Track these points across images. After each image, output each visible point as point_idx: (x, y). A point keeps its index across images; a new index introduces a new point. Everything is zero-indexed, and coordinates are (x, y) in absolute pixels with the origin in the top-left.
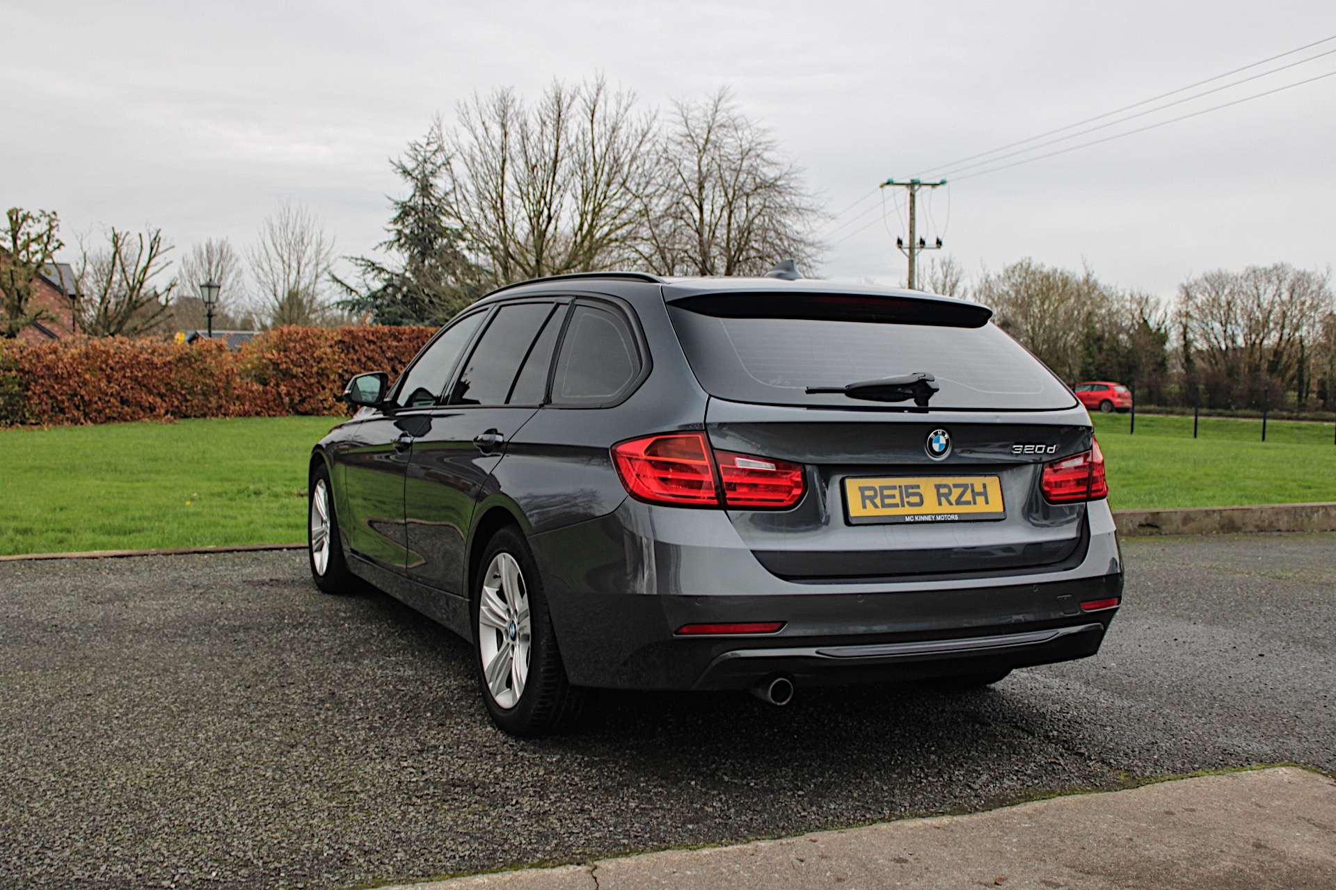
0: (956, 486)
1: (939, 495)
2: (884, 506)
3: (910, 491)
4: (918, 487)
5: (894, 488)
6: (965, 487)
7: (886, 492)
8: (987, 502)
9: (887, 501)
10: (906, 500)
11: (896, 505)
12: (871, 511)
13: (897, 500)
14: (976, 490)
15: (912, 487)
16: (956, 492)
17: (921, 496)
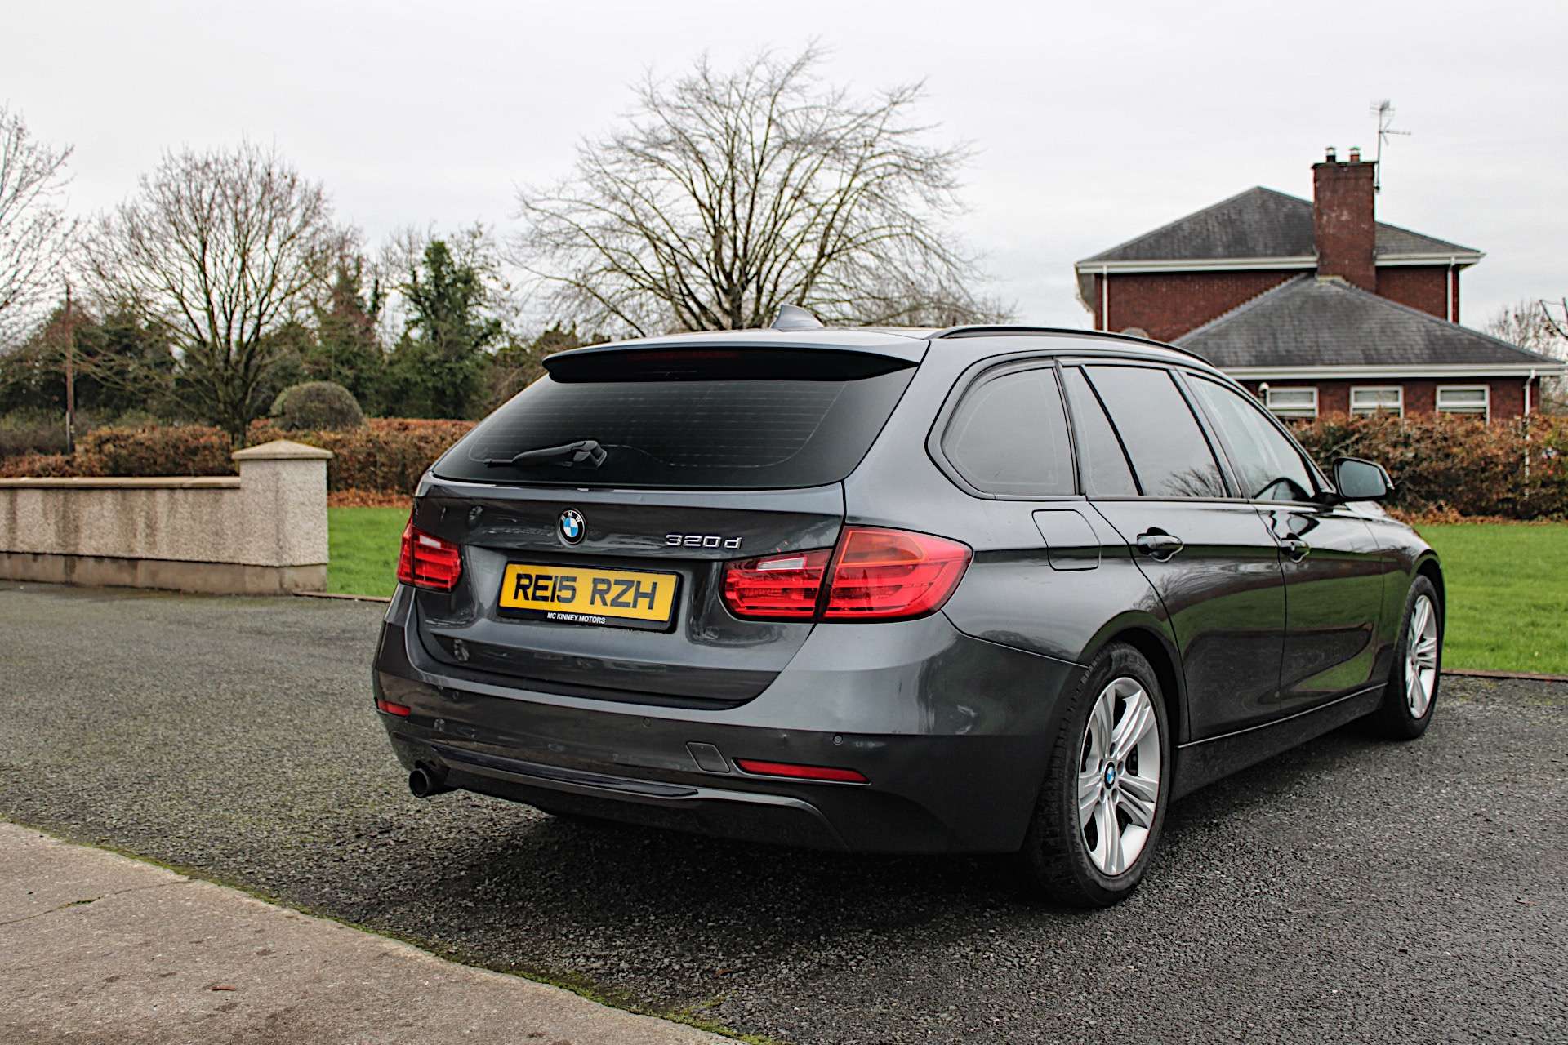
0: (617, 582)
1: (595, 591)
2: (535, 598)
3: (565, 583)
4: (574, 579)
5: (549, 578)
6: (629, 584)
7: (541, 583)
8: (650, 607)
9: (539, 593)
10: (557, 593)
11: (545, 599)
12: (521, 603)
13: (548, 593)
14: (642, 590)
15: (567, 578)
16: (616, 590)
17: (574, 590)
